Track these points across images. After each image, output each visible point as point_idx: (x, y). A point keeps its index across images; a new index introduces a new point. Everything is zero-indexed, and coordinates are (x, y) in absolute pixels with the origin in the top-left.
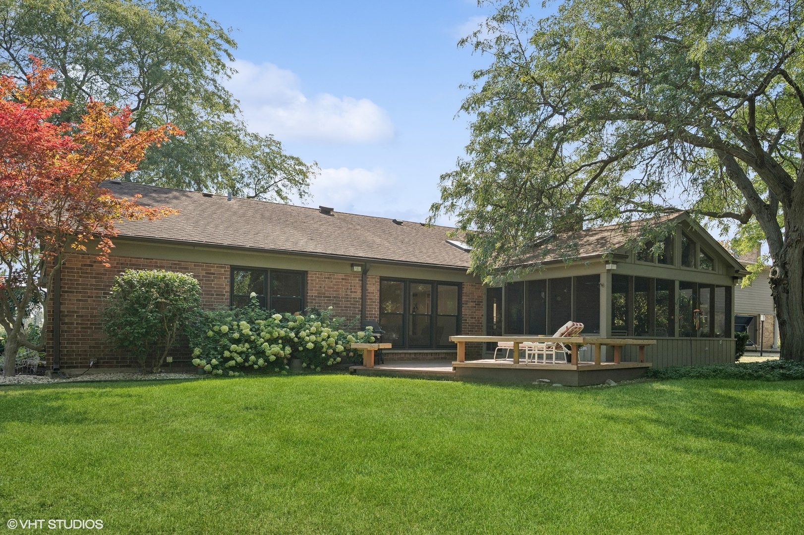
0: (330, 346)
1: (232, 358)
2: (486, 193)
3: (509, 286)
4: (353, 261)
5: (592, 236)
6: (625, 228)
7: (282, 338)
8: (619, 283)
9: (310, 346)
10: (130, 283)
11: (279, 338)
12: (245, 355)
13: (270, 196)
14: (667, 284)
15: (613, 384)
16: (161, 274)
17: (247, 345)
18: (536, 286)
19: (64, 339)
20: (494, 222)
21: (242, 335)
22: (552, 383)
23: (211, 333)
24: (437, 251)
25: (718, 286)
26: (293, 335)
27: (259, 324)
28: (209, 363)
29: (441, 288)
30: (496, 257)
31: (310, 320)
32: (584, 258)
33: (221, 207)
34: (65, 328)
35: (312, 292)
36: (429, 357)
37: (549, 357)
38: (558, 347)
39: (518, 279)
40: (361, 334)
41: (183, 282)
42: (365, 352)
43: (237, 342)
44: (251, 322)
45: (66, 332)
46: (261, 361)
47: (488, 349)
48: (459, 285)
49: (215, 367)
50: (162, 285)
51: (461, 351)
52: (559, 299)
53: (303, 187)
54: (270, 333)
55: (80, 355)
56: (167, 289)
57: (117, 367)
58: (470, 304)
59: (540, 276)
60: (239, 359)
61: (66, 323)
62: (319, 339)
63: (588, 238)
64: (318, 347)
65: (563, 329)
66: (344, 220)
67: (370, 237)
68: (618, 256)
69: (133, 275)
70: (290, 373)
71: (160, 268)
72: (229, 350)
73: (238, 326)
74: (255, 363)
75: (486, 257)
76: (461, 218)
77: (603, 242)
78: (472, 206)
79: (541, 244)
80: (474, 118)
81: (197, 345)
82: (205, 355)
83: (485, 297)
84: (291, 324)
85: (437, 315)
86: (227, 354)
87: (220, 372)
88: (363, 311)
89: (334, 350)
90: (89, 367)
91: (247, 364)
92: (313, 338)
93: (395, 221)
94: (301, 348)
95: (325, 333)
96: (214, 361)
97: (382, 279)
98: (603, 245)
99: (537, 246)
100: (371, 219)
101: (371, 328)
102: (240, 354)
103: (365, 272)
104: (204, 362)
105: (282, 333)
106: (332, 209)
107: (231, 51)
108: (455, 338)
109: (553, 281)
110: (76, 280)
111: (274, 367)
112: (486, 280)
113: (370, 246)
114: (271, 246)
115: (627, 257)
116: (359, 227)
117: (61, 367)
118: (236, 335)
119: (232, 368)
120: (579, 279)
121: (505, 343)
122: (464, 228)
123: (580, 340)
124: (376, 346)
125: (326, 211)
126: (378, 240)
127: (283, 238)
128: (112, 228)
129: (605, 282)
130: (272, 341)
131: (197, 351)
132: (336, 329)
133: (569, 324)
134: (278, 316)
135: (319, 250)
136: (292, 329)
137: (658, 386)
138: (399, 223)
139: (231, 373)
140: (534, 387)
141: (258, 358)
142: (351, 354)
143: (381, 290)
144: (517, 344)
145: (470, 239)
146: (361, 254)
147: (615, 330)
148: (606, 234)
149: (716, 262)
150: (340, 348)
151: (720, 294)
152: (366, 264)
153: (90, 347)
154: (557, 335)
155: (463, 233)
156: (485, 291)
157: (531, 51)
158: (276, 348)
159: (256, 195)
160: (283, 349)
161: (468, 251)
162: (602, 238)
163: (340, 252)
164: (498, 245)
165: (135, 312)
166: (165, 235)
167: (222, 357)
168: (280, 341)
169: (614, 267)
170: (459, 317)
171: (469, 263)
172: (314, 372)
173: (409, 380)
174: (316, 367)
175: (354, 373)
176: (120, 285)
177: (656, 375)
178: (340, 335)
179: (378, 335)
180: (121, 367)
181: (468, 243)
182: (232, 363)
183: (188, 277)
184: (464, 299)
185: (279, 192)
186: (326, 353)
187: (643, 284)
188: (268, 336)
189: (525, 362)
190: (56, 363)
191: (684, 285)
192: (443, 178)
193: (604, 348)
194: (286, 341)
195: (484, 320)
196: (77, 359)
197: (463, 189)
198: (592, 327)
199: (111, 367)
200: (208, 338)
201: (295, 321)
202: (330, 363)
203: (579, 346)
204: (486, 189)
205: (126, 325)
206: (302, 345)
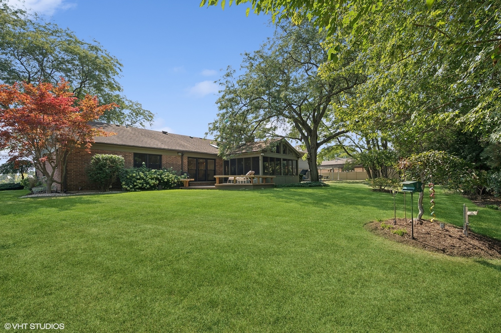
0: (172, 180)
1: (137, 185)
2: (223, 130)
3: (231, 160)
4: (178, 152)
5: (257, 144)
6: (265, 142)
7: (155, 178)
8: (265, 159)
9: (166, 180)
10: (98, 159)
11: (154, 178)
12: (142, 184)
13: (137, 125)
14: (279, 160)
15: (263, 189)
16: (110, 156)
17: (142, 180)
18: (240, 160)
19: (68, 180)
20: (226, 139)
21: (140, 177)
22: (245, 189)
23: (128, 177)
24: (207, 148)
25: (294, 160)
26: (159, 177)
27: (146, 173)
28: (129, 187)
29: (209, 161)
30: (227, 151)
31: (165, 172)
32: (254, 152)
33: (125, 131)
34: (68, 175)
35: (164, 162)
36: (205, 184)
37: (245, 182)
38: (247, 179)
39: (234, 158)
40: (183, 176)
41: (119, 159)
42: (185, 182)
43: (139, 179)
44: (143, 172)
45: (69, 177)
46: (148, 186)
47: (225, 181)
48: (215, 160)
49: (131, 188)
50: (111, 160)
51: (217, 181)
52: (247, 164)
53: (151, 122)
54: (151, 176)
55: (75, 186)
56: (113, 161)
57: (89, 190)
58: (218, 166)
59: (241, 157)
60: (140, 185)
61: (69, 174)
62: (169, 178)
63: (256, 145)
64: (168, 180)
65: (248, 173)
66: (172, 136)
67: (183, 143)
68: (264, 151)
69: (100, 156)
70: (158, 190)
71: (109, 154)
72: (136, 182)
73: (139, 174)
74: (146, 187)
75: (224, 150)
76: (215, 137)
77: (260, 146)
78: (219, 133)
79: (241, 146)
80: (219, 105)
81: (123, 181)
82: (127, 184)
83: (223, 164)
84: (158, 173)
85: (207, 170)
86: (135, 183)
87: (133, 190)
88: (182, 169)
89: (174, 182)
90: (79, 190)
91: (143, 187)
92: (167, 177)
93: (190, 137)
94: (162, 181)
95: (170, 176)
96: (131, 186)
97: (189, 158)
98: (260, 147)
99: (240, 147)
100: (182, 136)
101: (186, 174)
102: (140, 183)
103: (182, 155)
104: (127, 187)
105: (155, 176)
106: (167, 132)
107: (121, 68)
108: (215, 176)
109: (245, 158)
110: (73, 158)
111: (152, 188)
112: (224, 158)
113: (184, 146)
114: (148, 146)
115: (267, 151)
116: (178, 139)
117: (67, 190)
118: (138, 177)
119: (137, 189)
120: (253, 158)
121: (231, 178)
122: (216, 140)
123: (253, 176)
124: (189, 180)
125: (165, 133)
126: (186, 144)
127: (152, 143)
128: (93, 139)
129: (261, 158)
130: (152, 179)
131: (124, 183)
132: (173, 175)
133: (250, 171)
134: (154, 170)
135: (166, 147)
136: (158, 175)
137: (275, 189)
138: (192, 138)
139: (137, 190)
140: (240, 190)
141: (147, 185)
142: (179, 183)
143: (188, 161)
144: (235, 178)
145: (218, 145)
146: (181, 149)
147: (264, 173)
148: (261, 144)
149: (293, 153)
150: (176, 181)
151: (294, 162)
152: (183, 153)
153: (79, 183)
154: (247, 175)
155: (216, 142)
156: (223, 162)
157: (237, 86)
158: (153, 181)
159: (131, 124)
160: (156, 181)
161: (218, 148)
162: (260, 145)
163: (173, 148)
164: (228, 147)
165: (101, 169)
166: (109, 142)
167: (134, 185)
168: (154, 179)
169: (263, 154)
170: (215, 170)
171: (218, 152)
172: (167, 189)
173: (201, 190)
174: (167, 188)
175: (182, 189)
176: (95, 160)
177: (276, 186)
178: (175, 177)
179: (188, 177)
180: (91, 190)
181: (217, 145)
182: (137, 187)
183: (120, 157)
184: (216, 164)
185: (141, 124)
186: (171, 183)
187: (272, 159)
188: (150, 177)
189: (238, 184)
190: (65, 189)
191: (284, 160)
192: (209, 124)
193: (261, 179)
194: (157, 179)
195: (223, 171)
196: (73, 187)
197: (215, 128)
198: (257, 173)
199: (87, 190)
200: (128, 178)
201: (159, 172)
202: (172, 186)
203: (253, 178)
204: (224, 129)
205: (98, 174)
206: (162, 180)
